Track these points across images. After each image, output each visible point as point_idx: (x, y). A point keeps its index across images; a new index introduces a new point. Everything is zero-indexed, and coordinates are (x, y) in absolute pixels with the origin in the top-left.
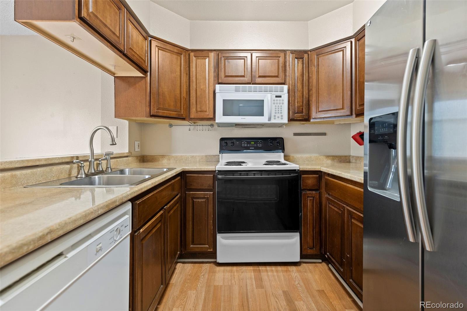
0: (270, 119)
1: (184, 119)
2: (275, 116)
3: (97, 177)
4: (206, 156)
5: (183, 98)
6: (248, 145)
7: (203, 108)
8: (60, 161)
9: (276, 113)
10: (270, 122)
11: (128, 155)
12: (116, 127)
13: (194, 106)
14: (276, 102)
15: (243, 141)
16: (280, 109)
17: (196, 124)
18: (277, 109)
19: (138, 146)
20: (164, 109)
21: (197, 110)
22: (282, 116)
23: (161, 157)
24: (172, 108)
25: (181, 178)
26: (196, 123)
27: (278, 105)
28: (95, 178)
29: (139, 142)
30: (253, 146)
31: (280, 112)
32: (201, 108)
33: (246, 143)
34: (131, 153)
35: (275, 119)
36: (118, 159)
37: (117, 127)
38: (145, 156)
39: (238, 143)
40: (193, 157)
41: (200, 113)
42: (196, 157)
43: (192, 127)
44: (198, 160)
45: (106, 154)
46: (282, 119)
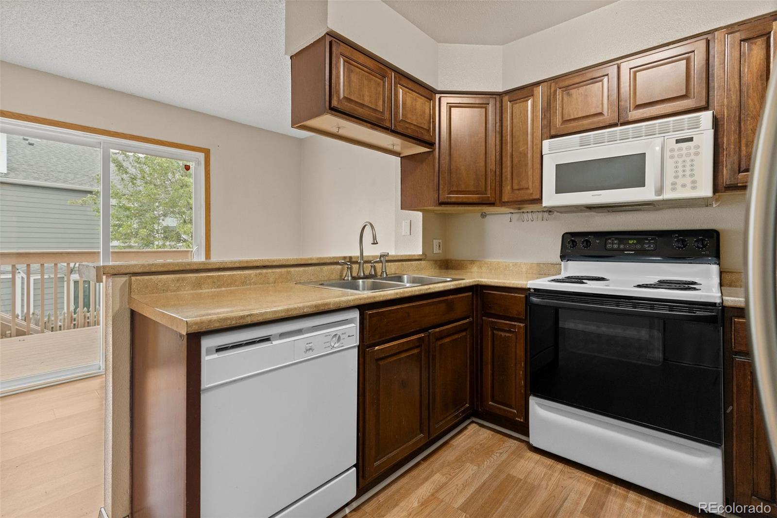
0: (660, 191)
1: (492, 204)
2: (674, 184)
3: (361, 281)
4: (538, 264)
5: (491, 172)
6: (622, 247)
7: (523, 184)
8: (331, 261)
9: (676, 177)
10: (660, 198)
11: (421, 258)
12: (409, 221)
13: (509, 181)
14: (676, 153)
15: (610, 239)
16: (688, 168)
17: (522, 211)
18: (680, 169)
19: (438, 246)
20: (458, 192)
21: (512, 188)
22: (694, 182)
23: (469, 263)
24: (472, 188)
25: (473, 295)
26: (523, 208)
27: (684, 158)
28: (359, 282)
29: (440, 241)
30: (633, 247)
31: (688, 173)
32: (519, 184)
33: (616, 242)
34: (426, 255)
35: (674, 189)
36: (404, 263)
37: (411, 221)
38: (449, 261)
39: (598, 241)
40: (516, 264)
41: (517, 192)
42: (520, 265)
43: (515, 216)
44: (524, 270)
45: (381, 256)
46: (694, 188)
